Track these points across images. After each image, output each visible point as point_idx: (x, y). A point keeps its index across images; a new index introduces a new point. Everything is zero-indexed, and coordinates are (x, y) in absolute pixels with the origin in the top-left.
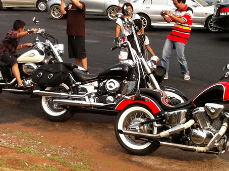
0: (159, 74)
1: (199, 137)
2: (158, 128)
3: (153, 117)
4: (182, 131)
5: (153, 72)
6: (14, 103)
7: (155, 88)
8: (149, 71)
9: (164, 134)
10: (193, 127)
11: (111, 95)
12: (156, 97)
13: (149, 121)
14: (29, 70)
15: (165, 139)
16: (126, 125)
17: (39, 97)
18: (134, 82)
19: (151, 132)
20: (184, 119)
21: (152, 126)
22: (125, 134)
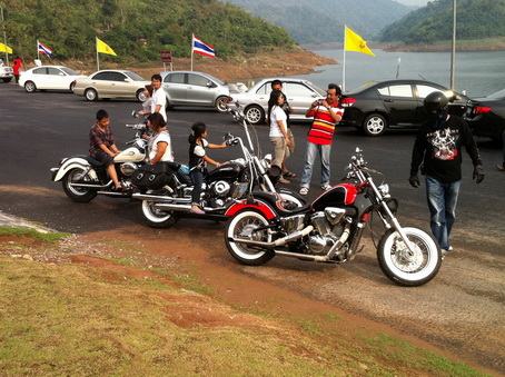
0: (274, 175)
1: (319, 245)
2: (273, 235)
3: (267, 224)
4: (299, 239)
5: (267, 173)
6: (111, 207)
7: (270, 190)
8: (263, 172)
9: (279, 242)
10: (311, 234)
11: (220, 198)
12: (270, 200)
13: (263, 228)
14: (128, 171)
15: (281, 247)
16: (237, 233)
17: (140, 201)
18: (246, 184)
19: (266, 240)
20: (302, 225)
21: (266, 233)
22: (236, 242)
